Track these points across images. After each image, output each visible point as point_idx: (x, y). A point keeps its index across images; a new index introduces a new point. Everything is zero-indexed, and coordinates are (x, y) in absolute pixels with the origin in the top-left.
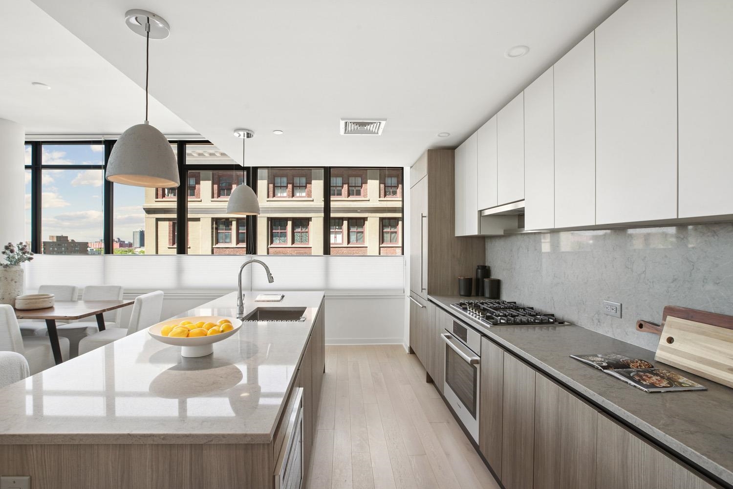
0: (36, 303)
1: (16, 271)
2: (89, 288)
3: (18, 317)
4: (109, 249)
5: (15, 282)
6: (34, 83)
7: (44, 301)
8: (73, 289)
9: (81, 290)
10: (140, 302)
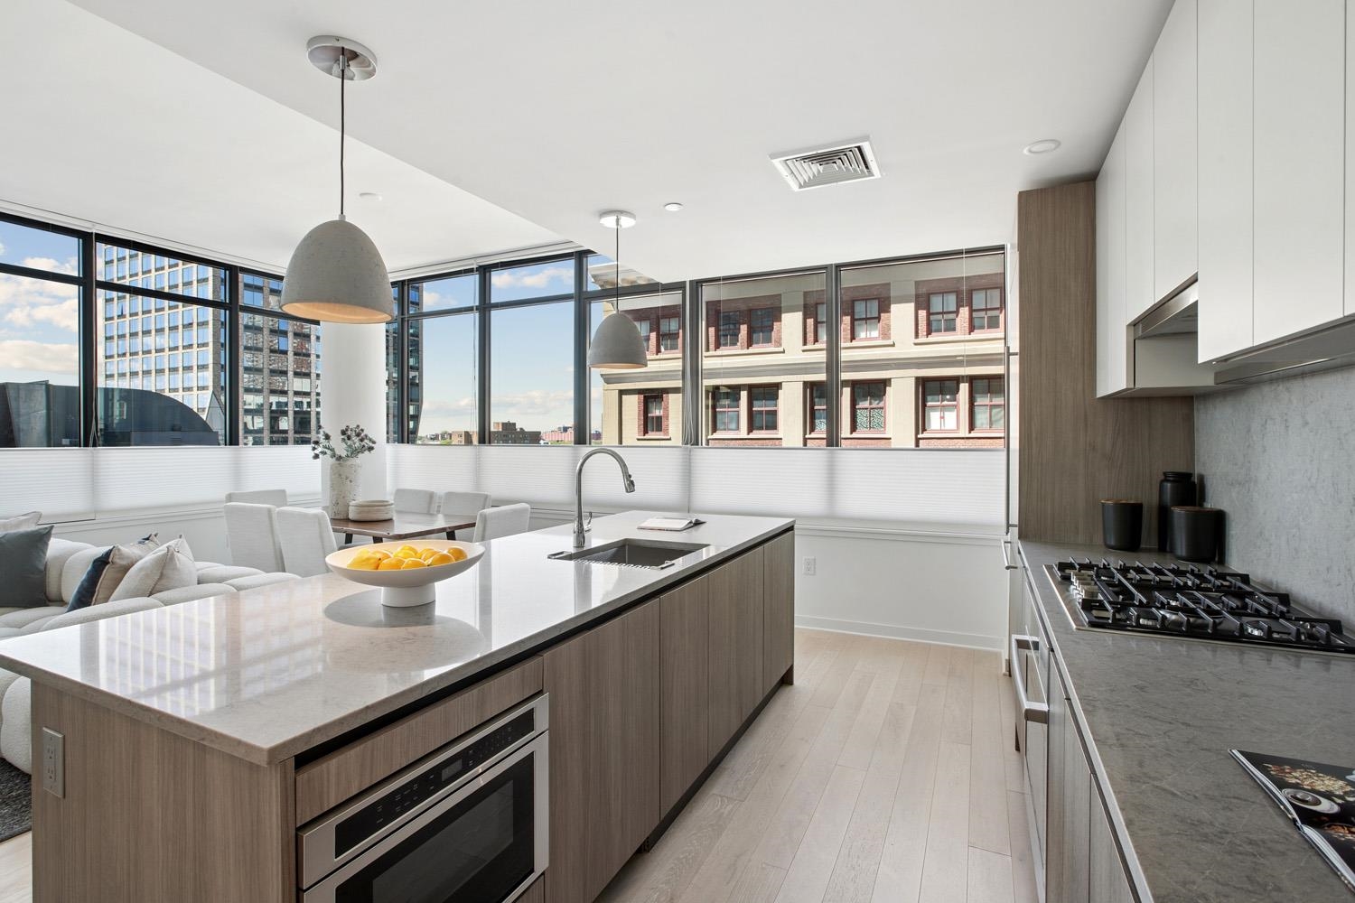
0: (369, 512)
1: (351, 466)
2: (450, 495)
3: (335, 530)
5: (351, 481)
6: (362, 195)
7: (378, 510)
8: (431, 496)
9: (440, 498)
10: (485, 519)
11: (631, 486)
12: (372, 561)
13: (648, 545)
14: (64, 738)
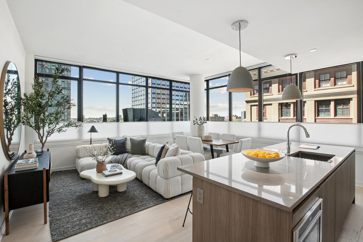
0: (207, 138)
1: (202, 127)
2: (224, 135)
3: (203, 143)
4: (230, 120)
5: (202, 130)
6: (206, 60)
7: (210, 138)
8: (219, 134)
9: (221, 135)
10: (242, 142)
11: (308, 136)
12: (256, 155)
13: (309, 153)
14: (204, 191)
